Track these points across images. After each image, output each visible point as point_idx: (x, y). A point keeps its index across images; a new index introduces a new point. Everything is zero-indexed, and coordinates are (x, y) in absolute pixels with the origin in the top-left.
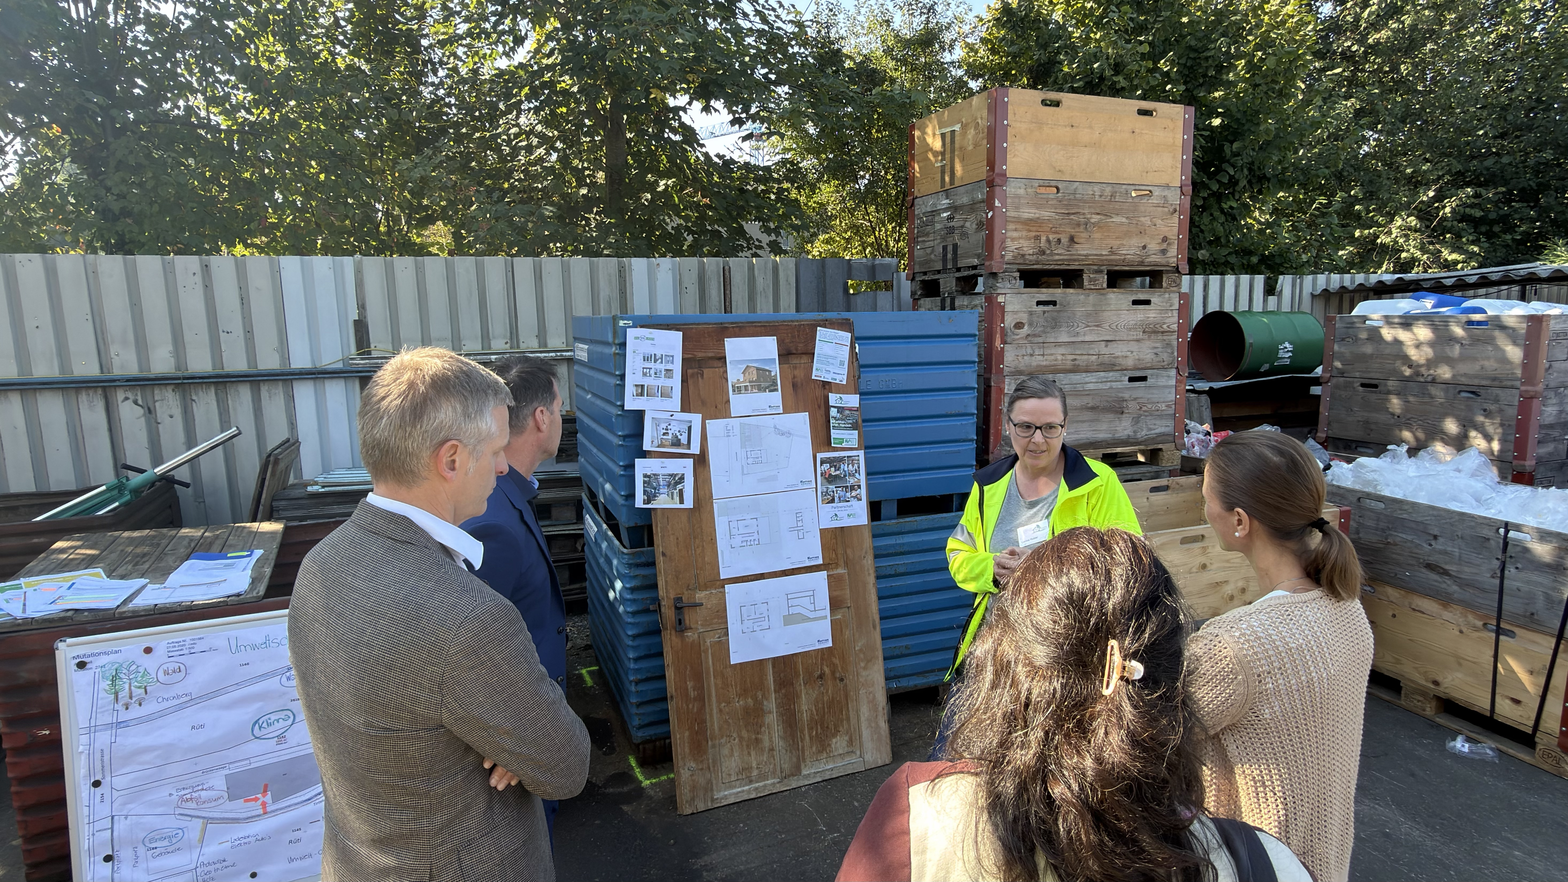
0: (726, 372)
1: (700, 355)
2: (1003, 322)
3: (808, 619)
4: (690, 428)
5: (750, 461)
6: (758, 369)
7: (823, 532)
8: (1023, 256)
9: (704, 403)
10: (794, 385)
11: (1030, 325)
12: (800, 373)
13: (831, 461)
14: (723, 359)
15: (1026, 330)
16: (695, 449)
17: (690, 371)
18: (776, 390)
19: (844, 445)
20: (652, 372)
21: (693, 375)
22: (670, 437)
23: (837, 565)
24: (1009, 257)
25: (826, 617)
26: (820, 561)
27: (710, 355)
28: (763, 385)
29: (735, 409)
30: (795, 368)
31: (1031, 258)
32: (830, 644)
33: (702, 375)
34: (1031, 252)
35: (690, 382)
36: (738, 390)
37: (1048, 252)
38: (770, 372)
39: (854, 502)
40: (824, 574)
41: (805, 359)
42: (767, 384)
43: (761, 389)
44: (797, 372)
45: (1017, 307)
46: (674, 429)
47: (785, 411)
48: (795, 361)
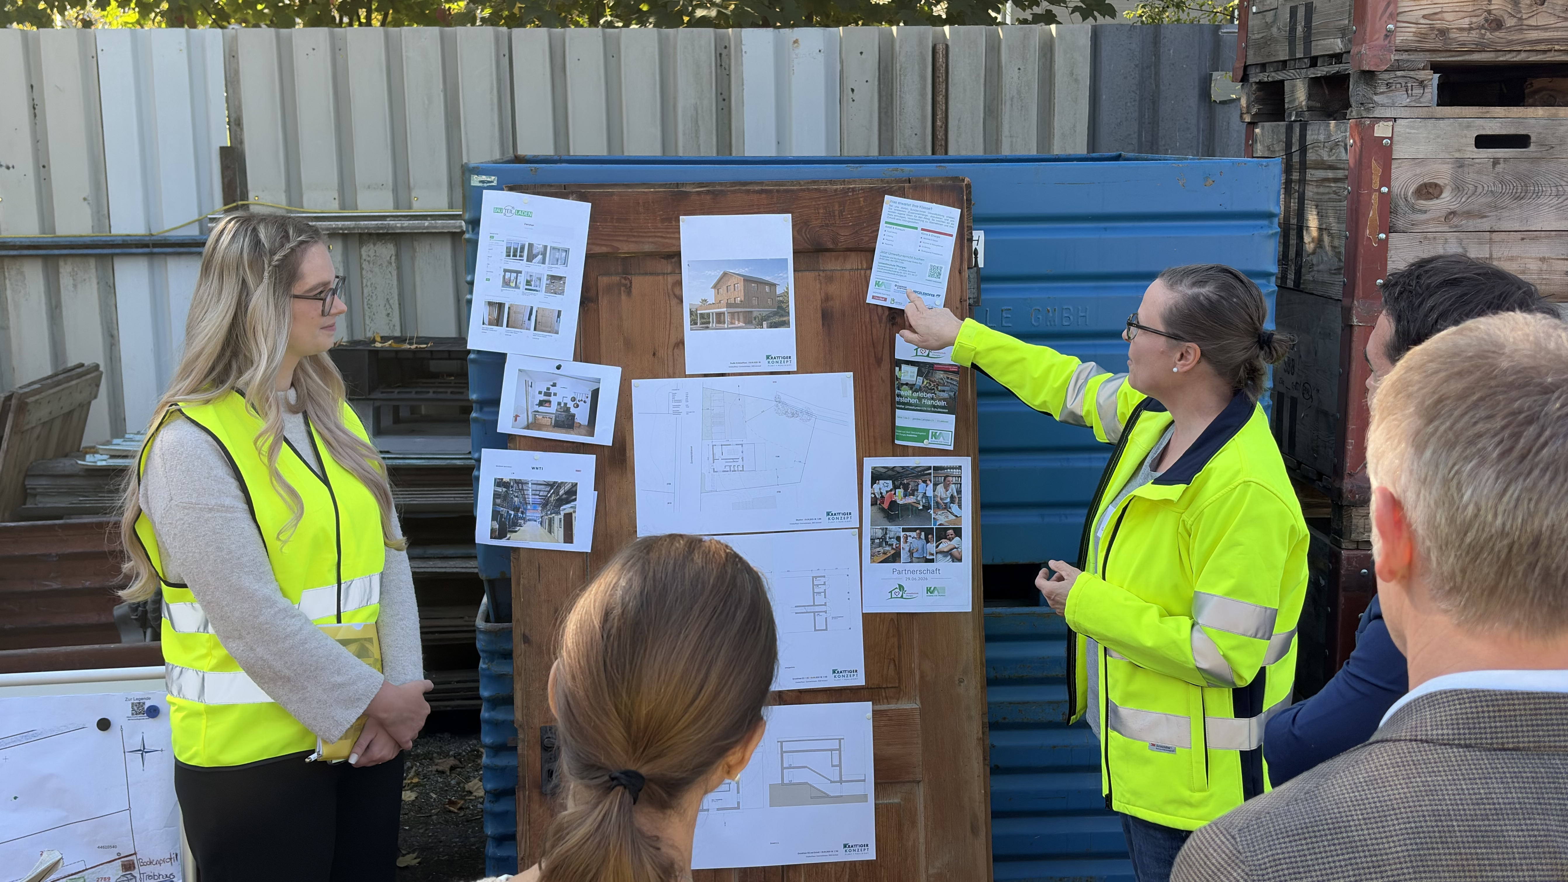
0: (679, 283)
1: (626, 248)
2: (1386, 180)
3: (822, 798)
4: (595, 394)
5: (720, 465)
6: (748, 280)
7: (869, 620)
8: (1443, 32)
9: (629, 345)
10: (826, 316)
11: (1458, 188)
12: (840, 291)
13: (897, 476)
14: (676, 256)
15: (1446, 200)
16: (604, 435)
17: (604, 281)
18: (786, 324)
19: (926, 444)
20: (522, 279)
21: (609, 289)
22: (553, 409)
23: (898, 692)
24: (1406, 35)
25: (864, 798)
26: (860, 680)
27: (647, 248)
28: (756, 312)
29: (693, 361)
30: (830, 279)
31: (1464, 37)
32: (871, 854)
33: (629, 290)
34: (1465, 23)
35: (604, 302)
36: (702, 320)
37: (1510, 22)
38: (773, 285)
39: (943, 565)
40: (866, 708)
41: (854, 262)
42: (765, 312)
43: (752, 321)
44: (833, 289)
45: (1422, 150)
46: (563, 395)
47: (803, 368)
48: (831, 264)
